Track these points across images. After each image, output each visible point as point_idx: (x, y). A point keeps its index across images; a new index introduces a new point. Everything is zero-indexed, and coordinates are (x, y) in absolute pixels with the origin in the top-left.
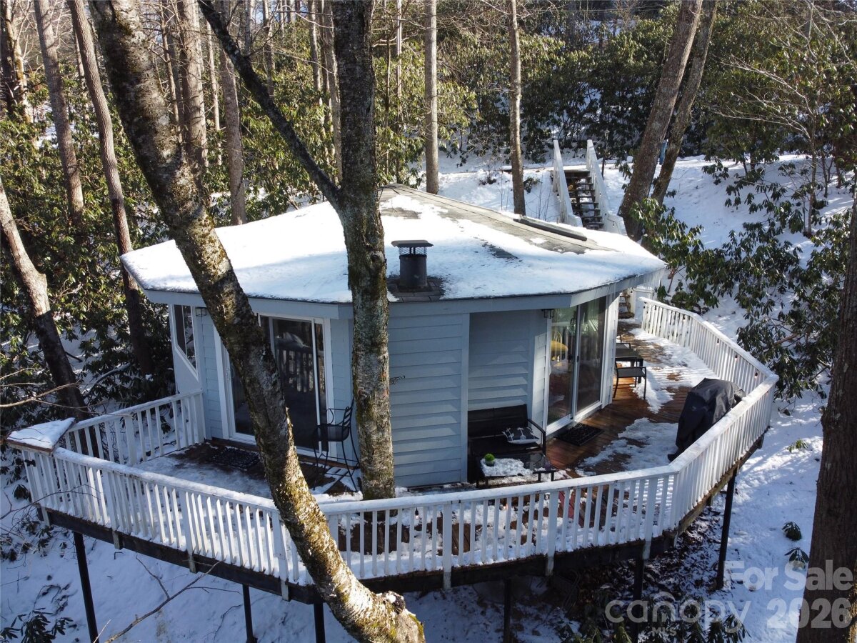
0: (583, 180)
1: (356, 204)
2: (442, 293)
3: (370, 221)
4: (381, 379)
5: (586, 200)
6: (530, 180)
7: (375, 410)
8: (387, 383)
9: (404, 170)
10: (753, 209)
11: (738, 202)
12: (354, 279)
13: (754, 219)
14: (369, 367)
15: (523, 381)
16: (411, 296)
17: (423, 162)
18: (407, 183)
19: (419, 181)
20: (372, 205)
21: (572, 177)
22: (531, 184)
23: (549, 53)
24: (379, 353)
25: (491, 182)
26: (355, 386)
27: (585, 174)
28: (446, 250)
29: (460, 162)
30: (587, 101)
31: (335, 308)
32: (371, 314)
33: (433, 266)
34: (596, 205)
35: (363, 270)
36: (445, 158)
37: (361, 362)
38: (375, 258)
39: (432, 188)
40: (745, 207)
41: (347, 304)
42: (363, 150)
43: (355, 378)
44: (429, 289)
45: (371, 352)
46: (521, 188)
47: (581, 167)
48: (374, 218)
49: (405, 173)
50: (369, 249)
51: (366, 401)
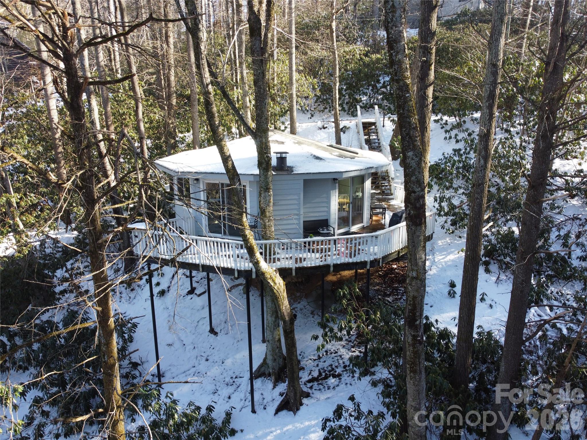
0: (373, 127)
1: (261, 137)
2: (293, 171)
3: (266, 143)
4: (269, 202)
5: (375, 137)
6: (345, 127)
7: (267, 213)
8: (271, 204)
9: (278, 122)
10: (457, 141)
11: (450, 138)
12: (260, 164)
13: (457, 146)
14: (265, 197)
15: (327, 209)
16: (281, 173)
17: (288, 117)
18: (279, 129)
19: (286, 127)
20: (267, 138)
21: (367, 126)
22: (345, 129)
23: (360, 55)
24: (269, 192)
25: (324, 128)
26: (260, 205)
27: (374, 124)
28: (295, 156)
29: (310, 116)
30: (382, 81)
31: (252, 176)
32: (266, 177)
33: (289, 162)
34: (379, 140)
35: (263, 161)
36: (301, 114)
37: (262, 195)
38: (268, 157)
39: (293, 132)
40: (453, 141)
41: (257, 175)
42: (264, 118)
43: (260, 202)
44: (288, 170)
45: (266, 191)
46: (339, 131)
47: (372, 120)
48: (267, 142)
49: (279, 124)
50: (266, 153)
51: (264, 210)
